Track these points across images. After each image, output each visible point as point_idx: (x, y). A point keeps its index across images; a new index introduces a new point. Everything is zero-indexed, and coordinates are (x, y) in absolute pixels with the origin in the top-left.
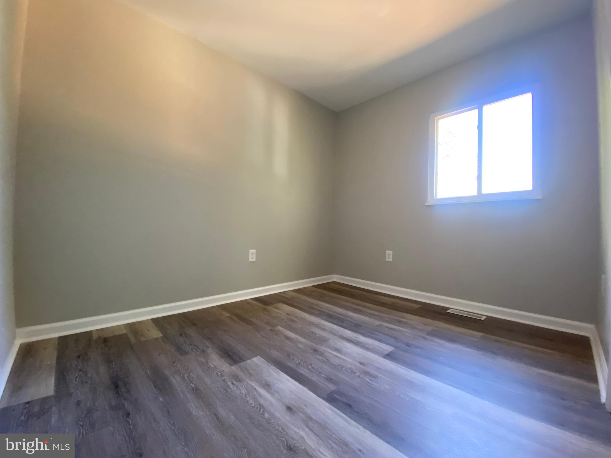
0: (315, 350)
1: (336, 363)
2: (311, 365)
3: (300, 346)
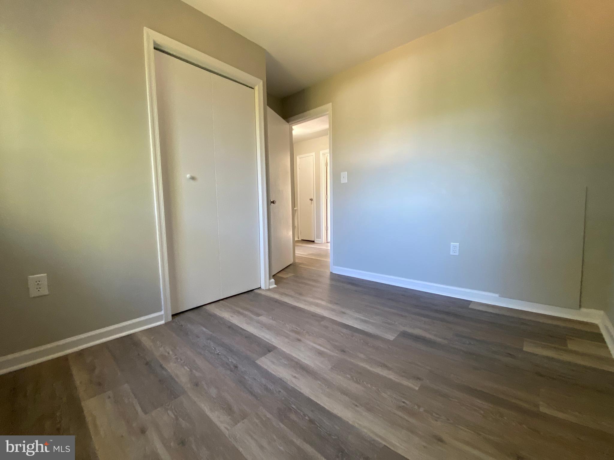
0: (343, 351)
1: (321, 340)
2: (342, 336)
3: (362, 356)
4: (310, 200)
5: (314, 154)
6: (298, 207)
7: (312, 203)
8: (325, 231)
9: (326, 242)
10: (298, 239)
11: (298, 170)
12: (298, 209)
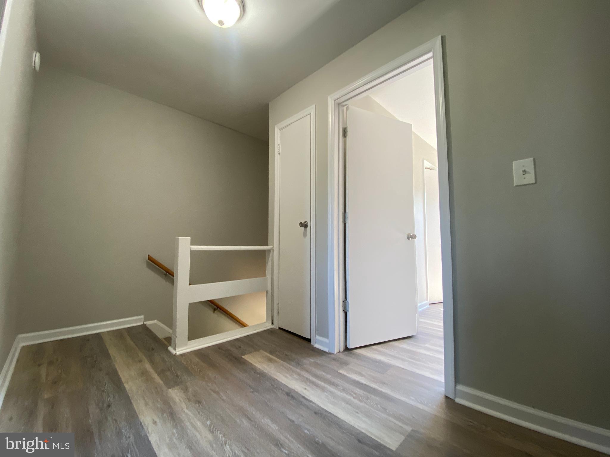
4: (301, 224)
5: (311, 110)
6: (273, 244)
7: (305, 235)
8: (342, 314)
9: (342, 348)
10: (272, 323)
11: (276, 158)
12: (273, 250)
